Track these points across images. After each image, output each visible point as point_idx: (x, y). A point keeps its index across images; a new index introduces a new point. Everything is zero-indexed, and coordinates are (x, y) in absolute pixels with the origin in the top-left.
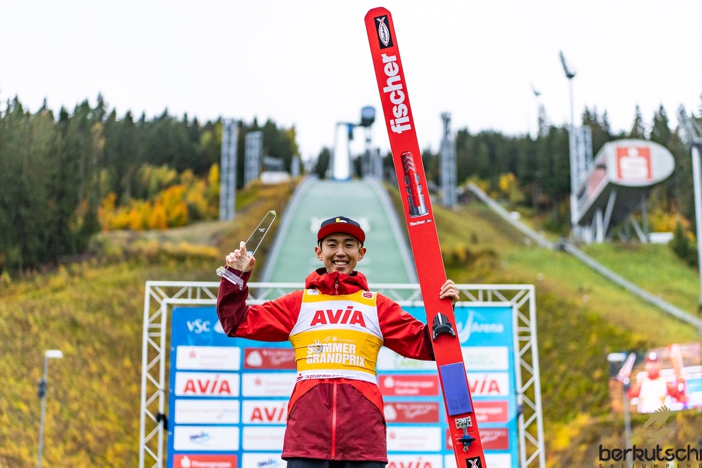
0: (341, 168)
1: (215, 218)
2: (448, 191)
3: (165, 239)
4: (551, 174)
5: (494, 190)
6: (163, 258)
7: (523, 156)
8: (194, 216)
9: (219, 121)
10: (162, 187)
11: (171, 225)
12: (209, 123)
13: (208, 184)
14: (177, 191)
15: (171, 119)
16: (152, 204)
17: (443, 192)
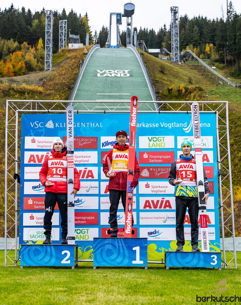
0: (114, 40)
1: (42, 70)
2: (175, 54)
3: (13, 81)
4: (235, 43)
5: (201, 52)
6: (12, 92)
7: (218, 32)
8: (30, 68)
9: (43, 12)
10: (11, 51)
11: (16, 74)
12: (37, 13)
13: (36, 49)
14: (19, 53)
15: (16, 11)
16: (5, 61)
17: (172, 54)
